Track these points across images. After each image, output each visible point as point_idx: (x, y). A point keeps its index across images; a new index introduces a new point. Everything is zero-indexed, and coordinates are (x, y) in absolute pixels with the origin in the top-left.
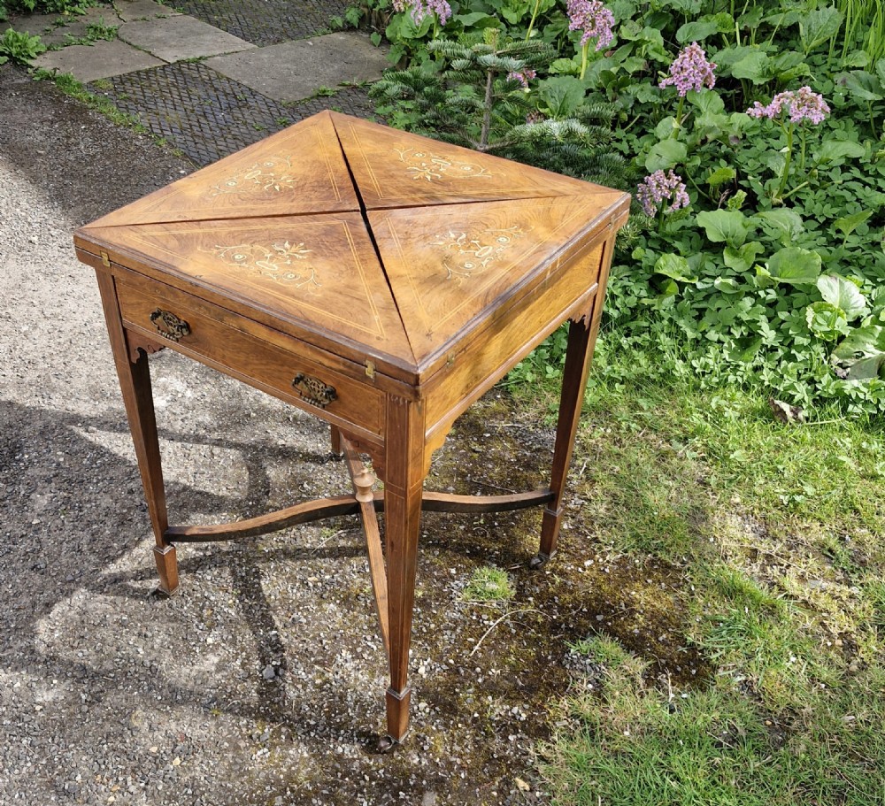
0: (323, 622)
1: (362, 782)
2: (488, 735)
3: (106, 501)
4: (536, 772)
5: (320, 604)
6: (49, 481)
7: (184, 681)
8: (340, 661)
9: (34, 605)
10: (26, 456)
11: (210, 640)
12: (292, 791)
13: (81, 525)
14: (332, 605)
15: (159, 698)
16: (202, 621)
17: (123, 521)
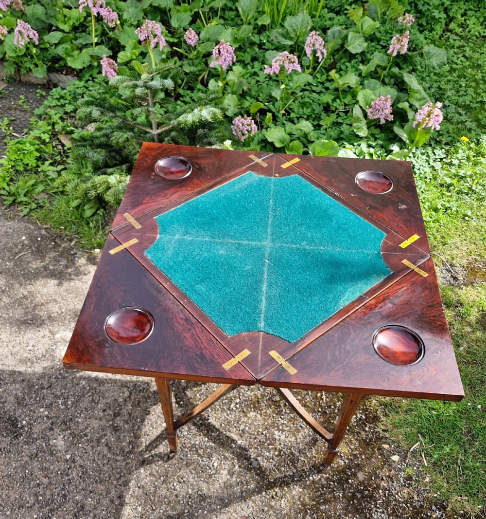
0: (255, 424)
1: (331, 486)
2: (358, 433)
3: (95, 423)
4: (386, 438)
5: (246, 416)
6: (51, 429)
7: (221, 491)
8: (277, 437)
9: (112, 501)
10: (24, 422)
11: (215, 464)
12: (309, 510)
13: (94, 444)
14: (251, 413)
15: (218, 507)
16: (203, 457)
17: (116, 429)
